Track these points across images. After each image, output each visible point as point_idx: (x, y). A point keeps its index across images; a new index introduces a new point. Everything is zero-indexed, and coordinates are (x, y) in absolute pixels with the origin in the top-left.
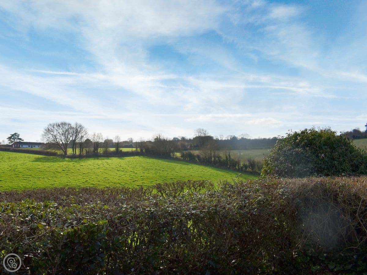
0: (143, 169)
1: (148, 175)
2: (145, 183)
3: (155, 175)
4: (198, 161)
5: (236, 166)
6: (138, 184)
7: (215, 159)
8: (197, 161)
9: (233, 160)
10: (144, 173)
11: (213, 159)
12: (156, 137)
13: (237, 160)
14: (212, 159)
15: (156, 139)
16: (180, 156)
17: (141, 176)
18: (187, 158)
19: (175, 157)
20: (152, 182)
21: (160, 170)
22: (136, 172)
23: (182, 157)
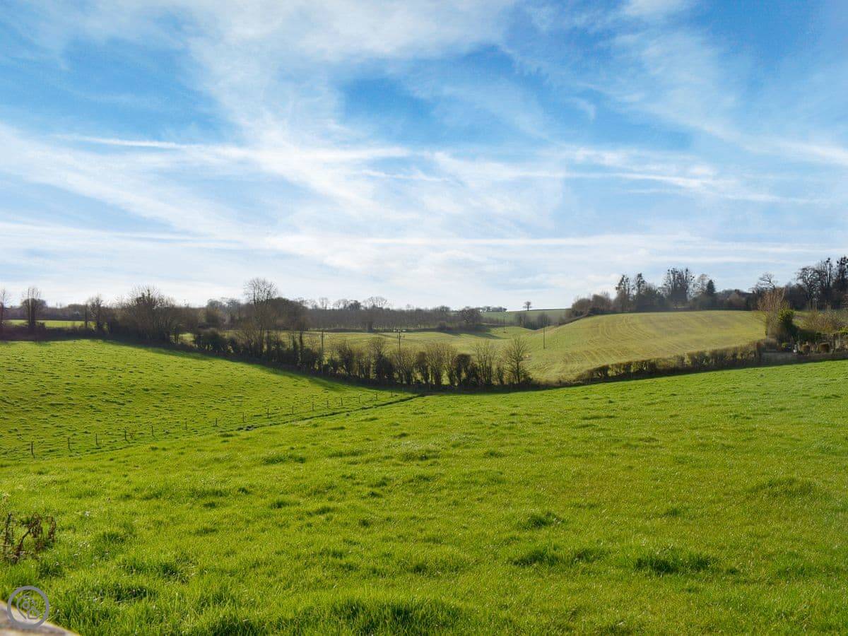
0: (80, 367)
1: (88, 380)
2: (72, 399)
3: (105, 382)
4: (232, 351)
5: (314, 362)
6: (53, 402)
7: (269, 347)
8: (229, 351)
9: (308, 350)
10: (78, 376)
11: (265, 347)
12: (140, 296)
13: (316, 350)
14: (263, 347)
15: (140, 298)
16: (192, 339)
17: (68, 384)
18: (208, 346)
19: (179, 343)
20: (92, 396)
21: (123, 370)
22: (57, 373)
23: (194, 342)
